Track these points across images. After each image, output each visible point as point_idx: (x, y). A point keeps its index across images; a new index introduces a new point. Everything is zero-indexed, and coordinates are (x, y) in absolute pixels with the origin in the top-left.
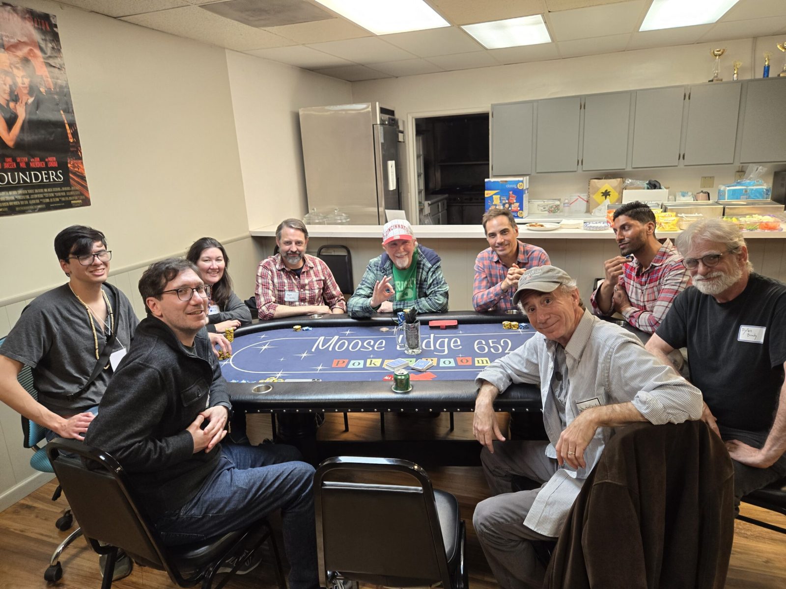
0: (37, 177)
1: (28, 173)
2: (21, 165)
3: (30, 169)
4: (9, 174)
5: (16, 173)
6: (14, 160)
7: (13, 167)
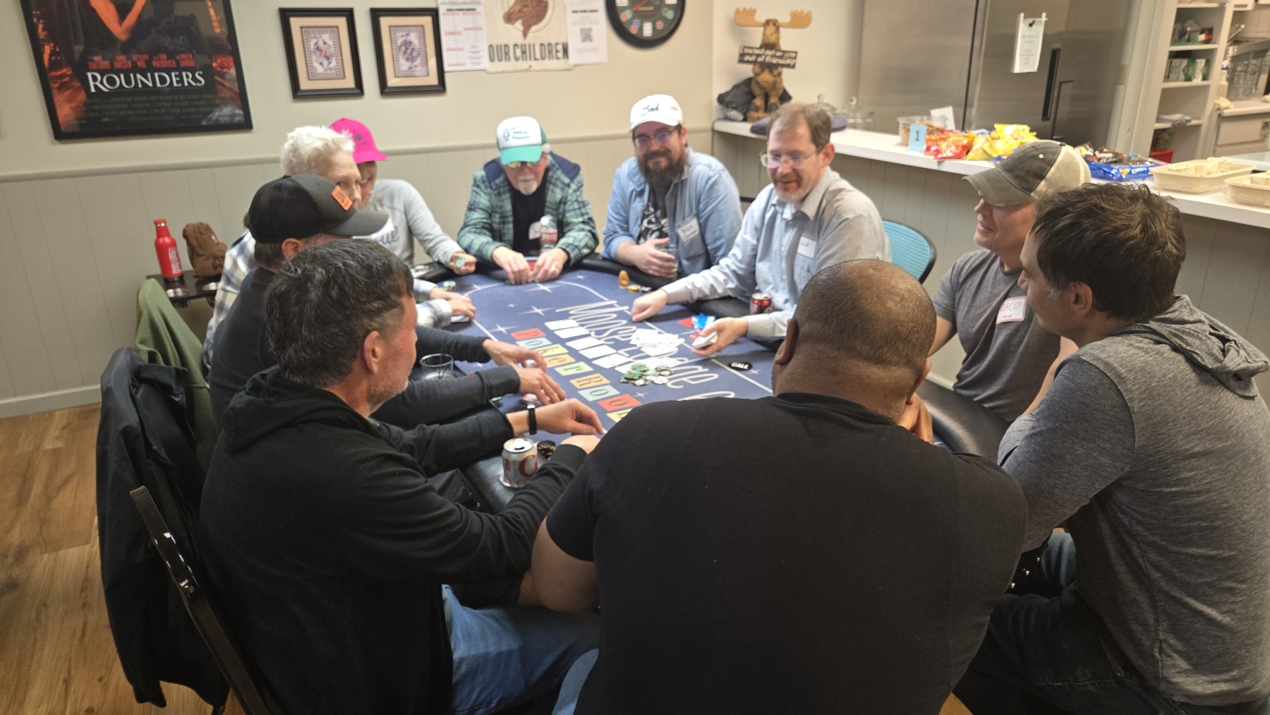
1: (149, 74)
3: (153, 69)
6: (129, 58)
7: (126, 67)
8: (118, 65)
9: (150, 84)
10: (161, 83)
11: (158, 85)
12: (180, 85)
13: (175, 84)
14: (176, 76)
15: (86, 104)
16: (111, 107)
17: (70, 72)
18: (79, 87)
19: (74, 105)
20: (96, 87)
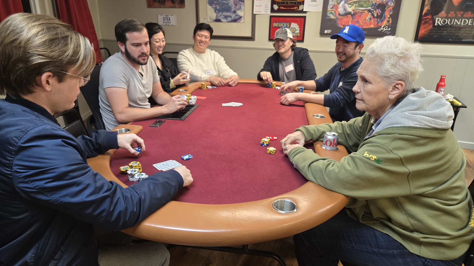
0: (465, 22)
1: (460, 20)
2: (458, 15)
3: (462, 17)
4: (449, 20)
5: (453, 20)
6: (455, 13)
7: (453, 16)
8: (449, 15)
9: (459, 24)
10: (463, 24)
11: (462, 24)
12: (471, 24)
13: (469, 24)
14: (471, 21)
15: (431, 30)
16: (440, 31)
17: (431, 17)
18: (431, 23)
19: (427, 30)
20: (438, 23)
